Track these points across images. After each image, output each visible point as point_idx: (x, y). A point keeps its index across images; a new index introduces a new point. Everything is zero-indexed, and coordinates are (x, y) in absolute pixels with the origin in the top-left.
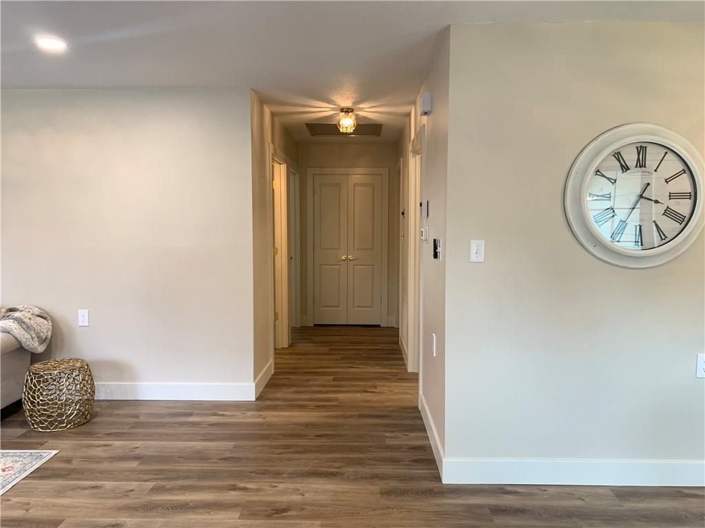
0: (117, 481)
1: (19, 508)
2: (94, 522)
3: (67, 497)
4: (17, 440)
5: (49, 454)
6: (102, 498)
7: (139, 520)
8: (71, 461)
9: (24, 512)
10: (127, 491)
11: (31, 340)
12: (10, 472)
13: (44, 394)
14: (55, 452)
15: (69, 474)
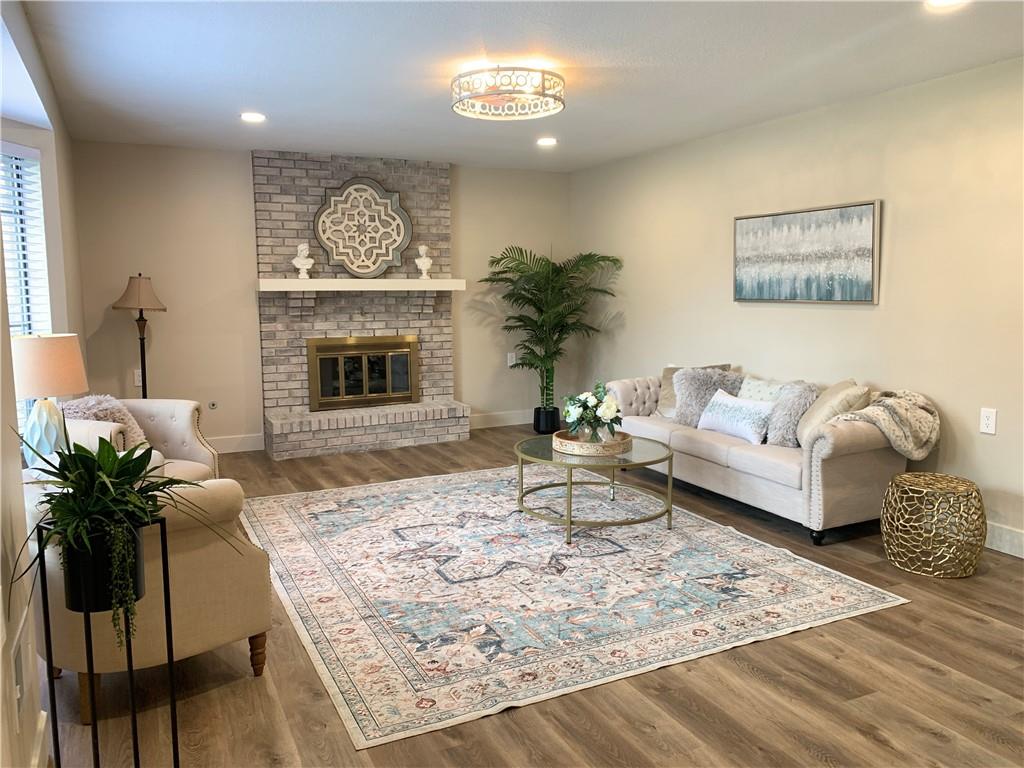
0: (972, 677)
1: (829, 650)
2: (913, 714)
3: (892, 665)
4: (866, 569)
5: (895, 600)
6: (937, 688)
7: (979, 747)
8: (920, 620)
9: (832, 657)
10: (980, 698)
11: (903, 439)
12: (839, 603)
13: (907, 517)
14: (903, 600)
15: (908, 637)
